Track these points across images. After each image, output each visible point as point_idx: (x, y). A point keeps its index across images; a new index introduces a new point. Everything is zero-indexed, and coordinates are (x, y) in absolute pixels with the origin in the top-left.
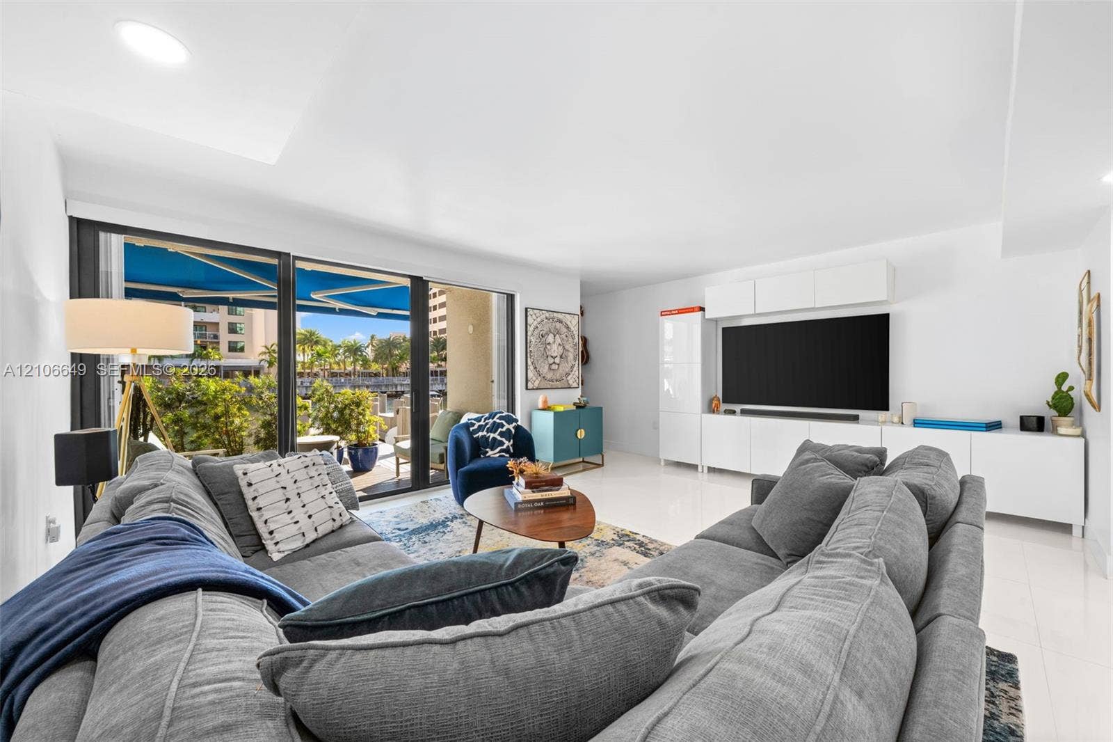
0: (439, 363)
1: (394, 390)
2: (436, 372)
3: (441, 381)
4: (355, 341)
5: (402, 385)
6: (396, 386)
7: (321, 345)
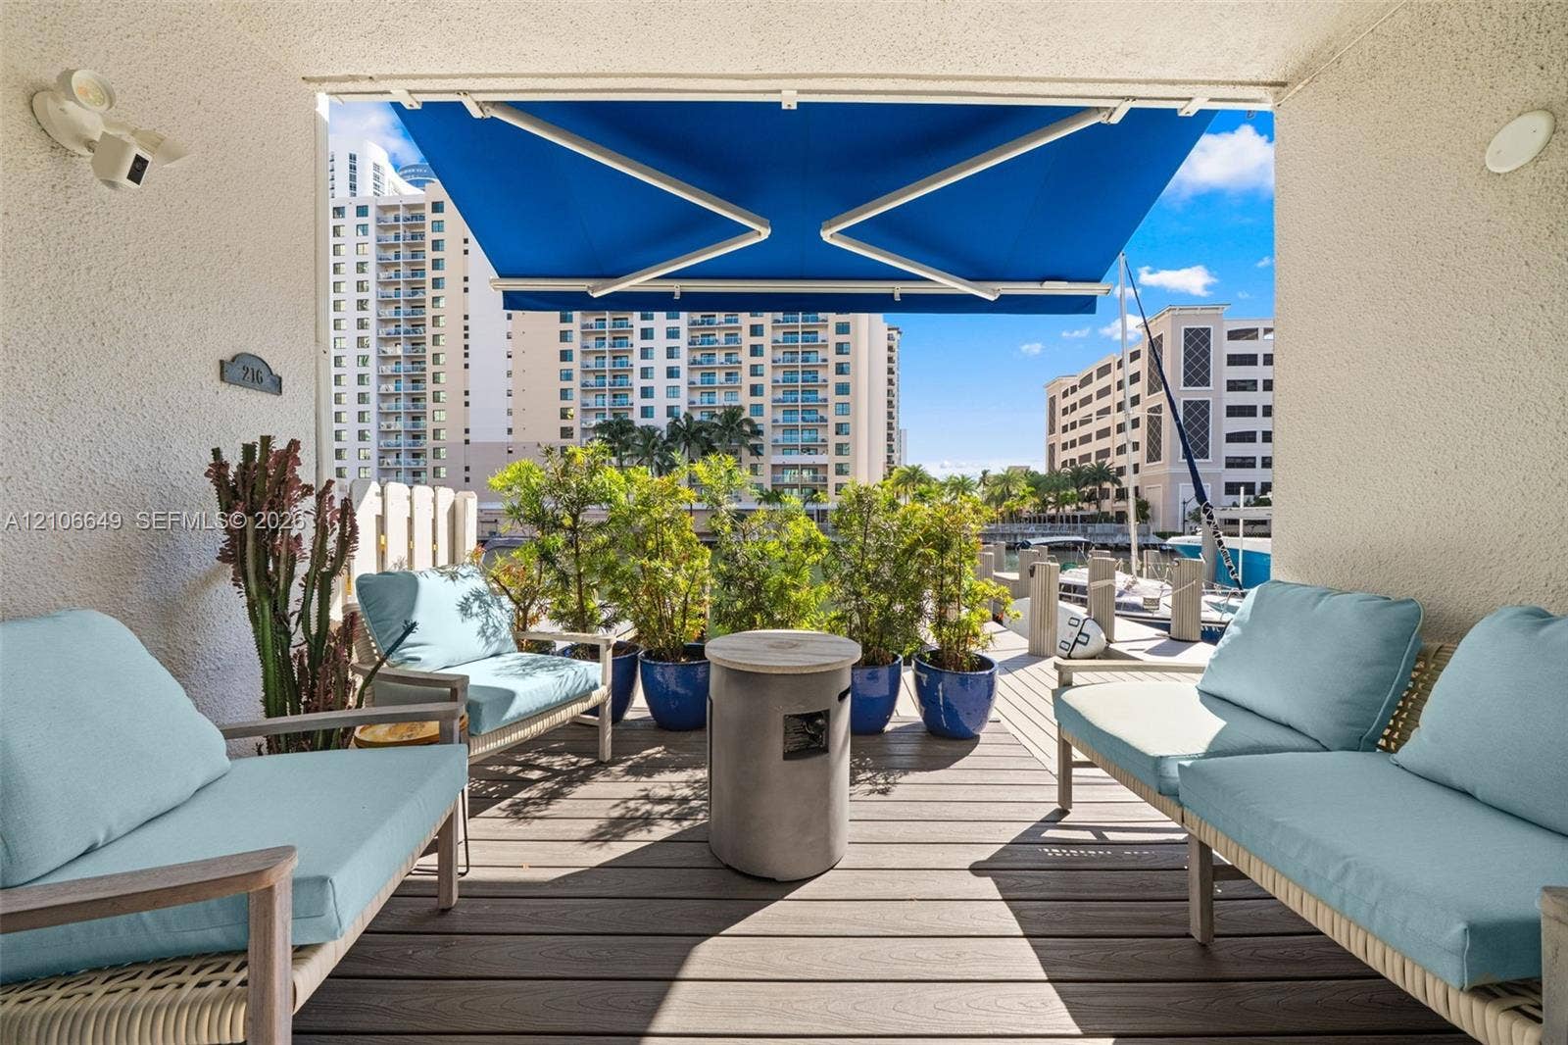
0: (1080, 504)
1: (1012, 541)
2: (1075, 517)
3: (1083, 531)
4: (963, 477)
5: (1023, 535)
6: (1016, 535)
7: (924, 483)
